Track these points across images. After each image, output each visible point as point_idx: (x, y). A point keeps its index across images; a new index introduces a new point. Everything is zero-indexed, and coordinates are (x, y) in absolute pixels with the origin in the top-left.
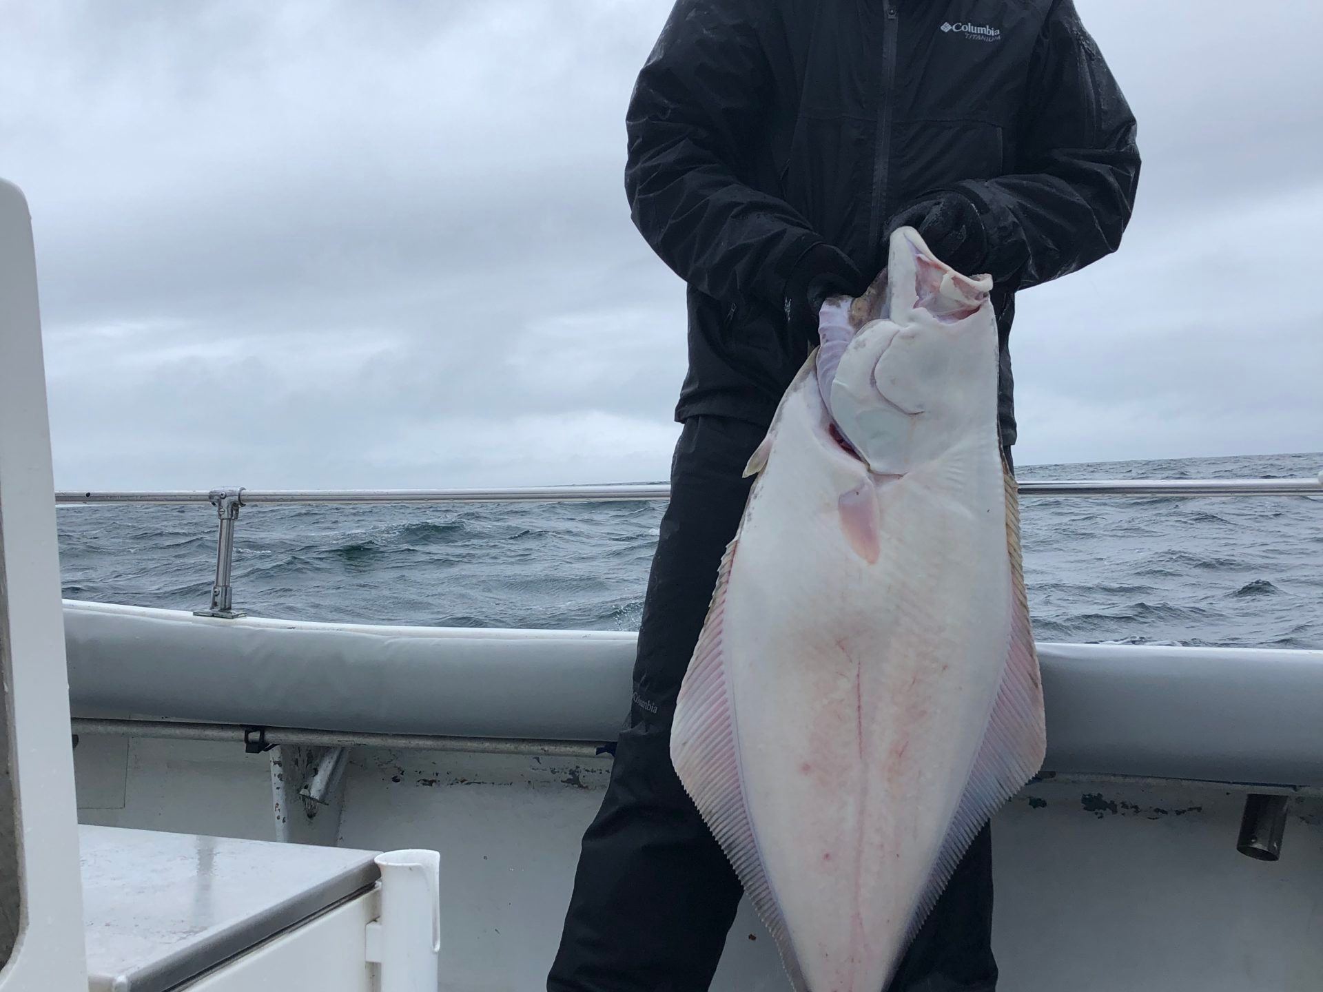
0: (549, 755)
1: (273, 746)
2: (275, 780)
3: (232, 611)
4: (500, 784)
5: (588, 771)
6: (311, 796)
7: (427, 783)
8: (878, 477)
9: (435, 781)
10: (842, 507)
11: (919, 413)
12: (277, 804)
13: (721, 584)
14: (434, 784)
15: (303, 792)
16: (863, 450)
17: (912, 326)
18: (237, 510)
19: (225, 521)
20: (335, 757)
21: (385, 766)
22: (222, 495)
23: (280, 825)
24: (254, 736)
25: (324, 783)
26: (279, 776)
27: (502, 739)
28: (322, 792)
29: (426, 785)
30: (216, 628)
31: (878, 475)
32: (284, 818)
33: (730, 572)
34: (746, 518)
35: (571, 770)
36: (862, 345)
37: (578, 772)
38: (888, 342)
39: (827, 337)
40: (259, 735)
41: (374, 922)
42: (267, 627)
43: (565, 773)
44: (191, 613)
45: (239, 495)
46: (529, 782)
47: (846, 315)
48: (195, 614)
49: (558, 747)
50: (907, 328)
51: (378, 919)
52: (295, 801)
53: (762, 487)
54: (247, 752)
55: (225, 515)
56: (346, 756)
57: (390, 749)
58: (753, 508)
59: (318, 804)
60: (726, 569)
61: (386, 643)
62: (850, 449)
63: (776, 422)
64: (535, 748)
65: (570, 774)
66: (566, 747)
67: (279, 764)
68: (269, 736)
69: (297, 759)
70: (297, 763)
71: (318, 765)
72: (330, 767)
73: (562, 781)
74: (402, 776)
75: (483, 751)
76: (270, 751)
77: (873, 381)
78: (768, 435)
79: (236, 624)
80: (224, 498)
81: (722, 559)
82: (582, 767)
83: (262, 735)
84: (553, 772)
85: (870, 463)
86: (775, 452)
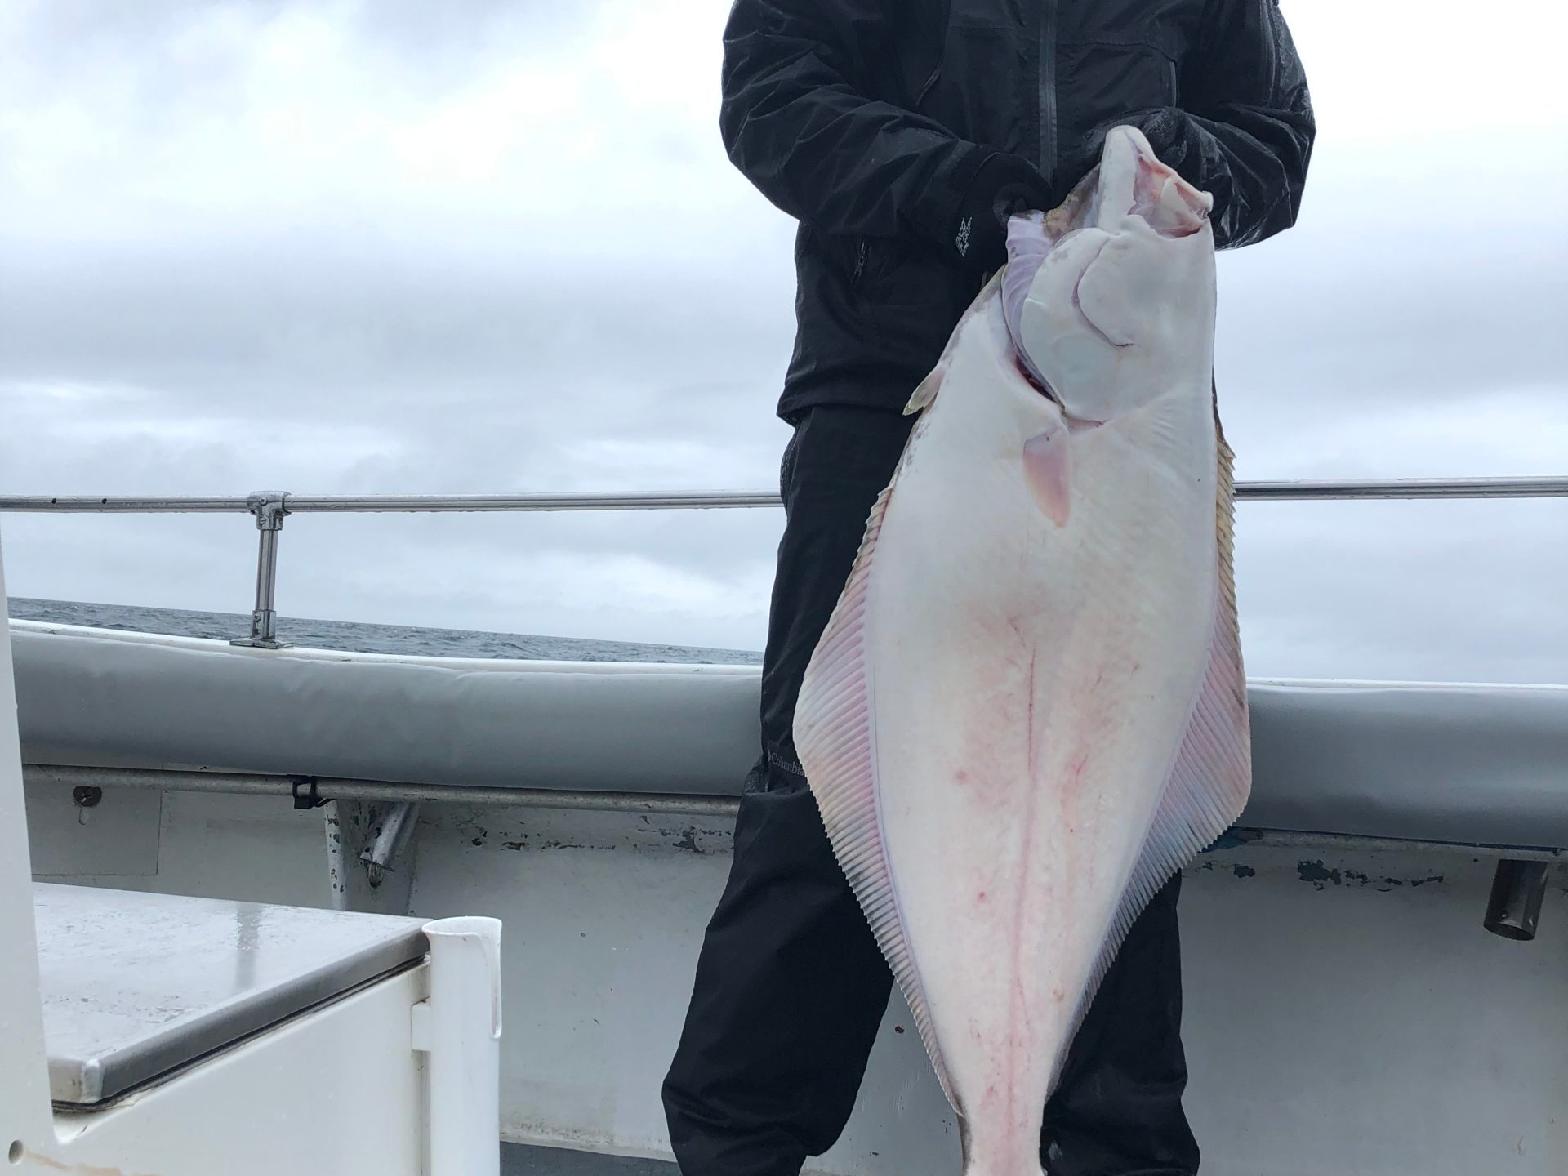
0: (654, 811)
1: (328, 800)
2: (331, 841)
3: (276, 641)
4: (601, 848)
5: (704, 832)
6: (374, 860)
7: (513, 846)
8: (1074, 422)
9: (523, 844)
10: (1027, 454)
11: (1127, 345)
12: (334, 870)
13: (868, 541)
14: (522, 848)
15: (364, 855)
16: (1058, 389)
17: (1124, 234)
18: (281, 520)
19: (266, 533)
20: (402, 815)
21: (463, 826)
22: (263, 501)
23: (337, 895)
24: (305, 789)
25: (389, 845)
26: (335, 837)
27: (598, 792)
28: (387, 855)
29: (512, 848)
30: (257, 659)
31: (1074, 420)
32: (342, 886)
33: (880, 527)
34: (905, 462)
35: (685, 831)
36: (1064, 255)
37: (693, 834)
38: (1096, 252)
39: (1017, 251)
40: (310, 788)
41: (422, 1003)
42: (318, 659)
43: (678, 835)
44: (228, 642)
45: (283, 502)
46: (635, 845)
47: (1040, 227)
48: (232, 643)
49: (665, 803)
50: (1119, 237)
51: (427, 1000)
52: (355, 867)
53: (929, 425)
54: (295, 807)
55: (267, 525)
56: (415, 813)
57: (469, 805)
58: (915, 450)
59: (383, 870)
60: (875, 523)
61: (458, 678)
62: (1041, 388)
63: (952, 348)
64: (638, 803)
65: (684, 836)
66: (674, 802)
67: (335, 823)
68: (322, 789)
69: (357, 817)
70: (356, 820)
71: (382, 824)
72: (396, 827)
73: (674, 845)
74: (484, 838)
75: (578, 807)
76: (324, 806)
77: (1076, 300)
78: (940, 364)
79: (281, 655)
80: (265, 505)
81: (872, 509)
82: (698, 827)
83: (314, 788)
84: (664, 834)
85: (1065, 404)
86: (948, 382)
